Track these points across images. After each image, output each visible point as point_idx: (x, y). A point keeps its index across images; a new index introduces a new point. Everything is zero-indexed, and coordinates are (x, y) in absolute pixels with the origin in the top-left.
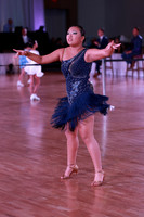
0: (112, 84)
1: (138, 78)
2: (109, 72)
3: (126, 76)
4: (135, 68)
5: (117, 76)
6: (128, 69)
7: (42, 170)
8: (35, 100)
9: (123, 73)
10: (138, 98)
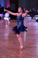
0: (27, 23)
1: (34, 21)
2: (26, 19)
3: (31, 21)
4: (33, 19)
5: (29, 21)
6: (31, 19)
7: (8, 45)
8: (7, 26)
9: (30, 20)
10: (34, 27)
